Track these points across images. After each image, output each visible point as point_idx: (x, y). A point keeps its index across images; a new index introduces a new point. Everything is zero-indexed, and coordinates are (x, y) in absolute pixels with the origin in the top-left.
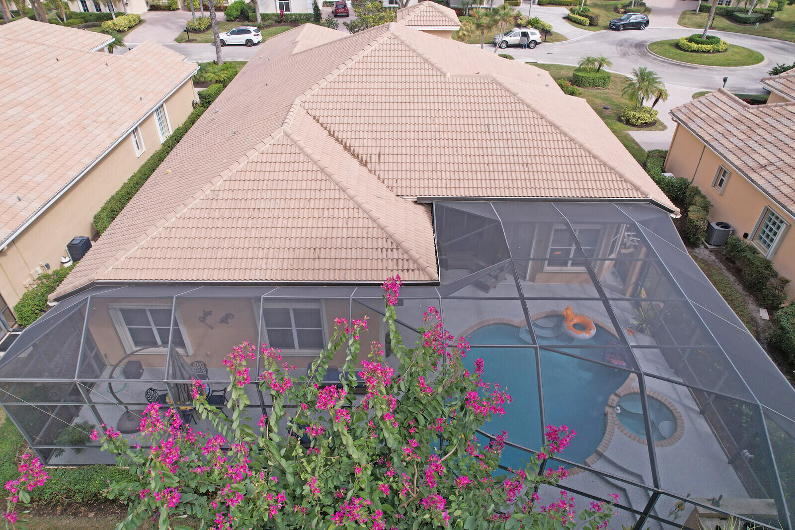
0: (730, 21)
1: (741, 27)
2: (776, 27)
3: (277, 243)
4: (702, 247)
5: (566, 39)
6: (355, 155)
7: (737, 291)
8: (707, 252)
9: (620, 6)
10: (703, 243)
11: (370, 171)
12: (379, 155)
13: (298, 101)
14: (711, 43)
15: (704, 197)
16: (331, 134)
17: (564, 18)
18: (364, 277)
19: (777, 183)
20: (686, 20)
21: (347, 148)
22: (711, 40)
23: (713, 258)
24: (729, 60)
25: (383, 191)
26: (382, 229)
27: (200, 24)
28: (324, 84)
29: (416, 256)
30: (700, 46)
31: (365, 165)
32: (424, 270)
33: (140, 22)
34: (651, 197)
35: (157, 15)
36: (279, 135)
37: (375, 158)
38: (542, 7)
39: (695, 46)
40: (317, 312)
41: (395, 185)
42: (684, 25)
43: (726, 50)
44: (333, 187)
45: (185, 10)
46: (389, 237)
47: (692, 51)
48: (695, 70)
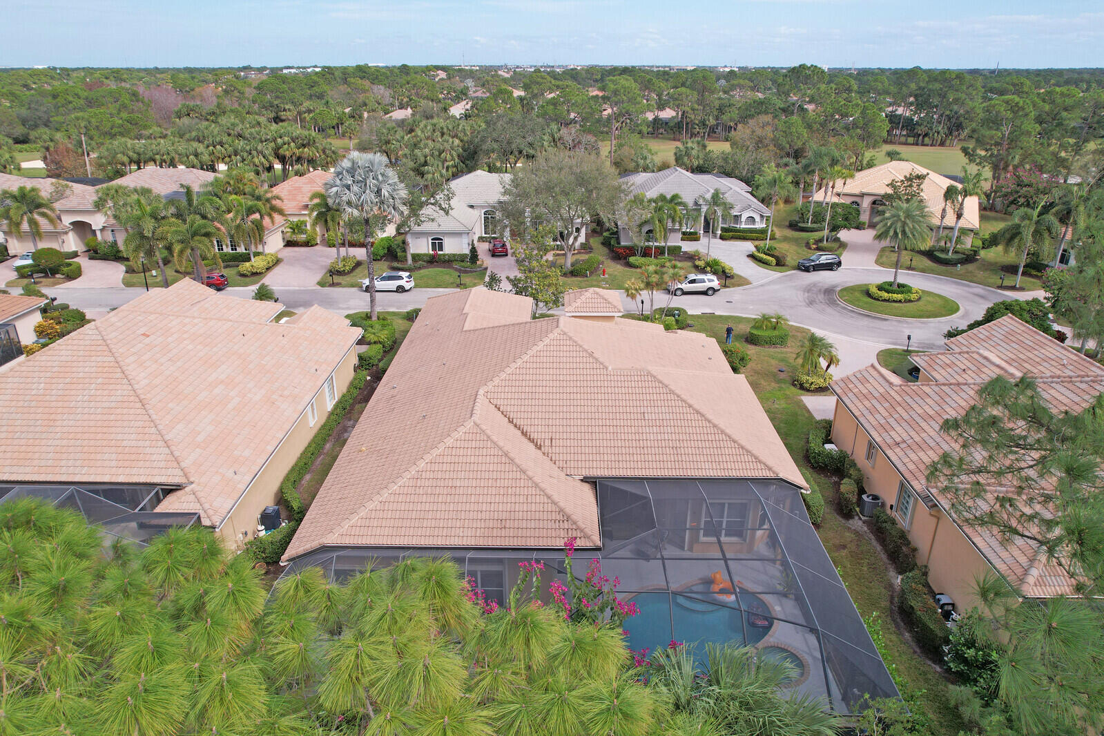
0: (931, 261)
1: (943, 268)
2: (979, 269)
3: (471, 515)
4: (857, 518)
5: (748, 283)
6: (531, 440)
7: (881, 560)
8: (860, 523)
9: (812, 241)
10: (858, 515)
11: (544, 454)
12: (551, 439)
13: (481, 392)
14: (902, 293)
15: (859, 470)
16: (511, 421)
17: (749, 256)
18: (542, 543)
19: (906, 460)
20: (884, 259)
21: (524, 434)
22: (902, 288)
23: (866, 529)
24: (922, 311)
25: (556, 471)
26: (555, 504)
27: (344, 266)
28: (503, 376)
29: (583, 526)
30: (890, 295)
31: (540, 448)
32: (589, 537)
33: (278, 262)
34: (781, 476)
35: (296, 252)
36: (469, 424)
37: (547, 443)
38: (724, 242)
39: (885, 295)
40: (500, 575)
41: (565, 466)
42: (882, 264)
43: (919, 299)
44: (515, 469)
45: (324, 246)
46: (561, 511)
47: (882, 300)
48: (885, 322)
